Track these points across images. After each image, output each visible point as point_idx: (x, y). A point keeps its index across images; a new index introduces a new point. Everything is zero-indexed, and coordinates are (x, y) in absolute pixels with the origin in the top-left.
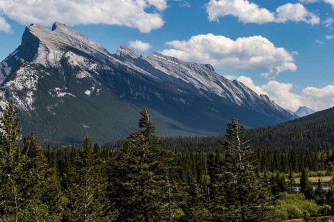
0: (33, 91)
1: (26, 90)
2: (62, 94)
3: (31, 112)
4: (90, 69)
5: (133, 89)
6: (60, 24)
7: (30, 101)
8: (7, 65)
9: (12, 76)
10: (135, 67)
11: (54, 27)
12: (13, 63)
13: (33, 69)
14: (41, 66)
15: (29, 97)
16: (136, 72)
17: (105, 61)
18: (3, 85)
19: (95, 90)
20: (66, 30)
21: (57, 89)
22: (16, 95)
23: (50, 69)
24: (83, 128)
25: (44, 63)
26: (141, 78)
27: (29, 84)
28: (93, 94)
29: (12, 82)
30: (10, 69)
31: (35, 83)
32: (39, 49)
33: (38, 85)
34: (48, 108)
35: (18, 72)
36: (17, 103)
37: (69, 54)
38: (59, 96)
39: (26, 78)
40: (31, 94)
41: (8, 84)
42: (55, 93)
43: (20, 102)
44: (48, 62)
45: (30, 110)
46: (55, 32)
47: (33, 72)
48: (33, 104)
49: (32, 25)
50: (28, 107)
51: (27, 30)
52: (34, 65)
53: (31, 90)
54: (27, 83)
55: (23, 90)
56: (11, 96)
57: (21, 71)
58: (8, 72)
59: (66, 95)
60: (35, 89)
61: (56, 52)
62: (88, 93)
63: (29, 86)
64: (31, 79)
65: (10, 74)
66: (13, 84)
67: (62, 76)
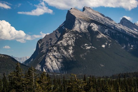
0: (72, 46)
1: (68, 46)
2: (89, 48)
3: (72, 58)
4: (104, 32)
5: (130, 43)
6: (87, 8)
7: (71, 52)
8: (58, 32)
9: (61, 38)
10: (131, 30)
11: (84, 9)
12: (61, 31)
13: (72, 34)
14: (77, 32)
15: (70, 50)
16: (132, 33)
17: (113, 28)
18: (56, 43)
19: (108, 45)
20: (90, 11)
21: (86, 44)
22: (63, 49)
23: (82, 33)
24: (101, 66)
25: (78, 30)
26: (134, 36)
27: (70, 42)
28: (107, 46)
29: (61, 42)
30: (60, 34)
31: (74, 42)
32: (76, 22)
33: (75, 43)
34: (81, 55)
35: (64, 36)
36: (64, 53)
37: (92, 24)
38: (87, 48)
39: (68, 39)
40: (71, 48)
41: (59, 43)
42: (85, 47)
43: (65, 53)
44: (81, 30)
45: (71, 57)
46: (84, 12)
47: (72, 35)
48: (73, 54)
49: (71, 9)
50: (70, 55)
51: (69, 12)
52: (73, 31)
53: (71, 45)
54: (69, 42)
55: (67, 45)
56: (61, 49)
57: (66, 35)
58: (59, 36)
59: (91, 48)
60: (73, 45)
61: (85, 23)
62: (103, 46)
63: (70, 44)
64: (71, 40)
65: (60, 37)
66: (62, 43)
67: (89, 37)
